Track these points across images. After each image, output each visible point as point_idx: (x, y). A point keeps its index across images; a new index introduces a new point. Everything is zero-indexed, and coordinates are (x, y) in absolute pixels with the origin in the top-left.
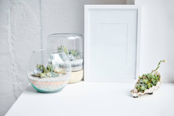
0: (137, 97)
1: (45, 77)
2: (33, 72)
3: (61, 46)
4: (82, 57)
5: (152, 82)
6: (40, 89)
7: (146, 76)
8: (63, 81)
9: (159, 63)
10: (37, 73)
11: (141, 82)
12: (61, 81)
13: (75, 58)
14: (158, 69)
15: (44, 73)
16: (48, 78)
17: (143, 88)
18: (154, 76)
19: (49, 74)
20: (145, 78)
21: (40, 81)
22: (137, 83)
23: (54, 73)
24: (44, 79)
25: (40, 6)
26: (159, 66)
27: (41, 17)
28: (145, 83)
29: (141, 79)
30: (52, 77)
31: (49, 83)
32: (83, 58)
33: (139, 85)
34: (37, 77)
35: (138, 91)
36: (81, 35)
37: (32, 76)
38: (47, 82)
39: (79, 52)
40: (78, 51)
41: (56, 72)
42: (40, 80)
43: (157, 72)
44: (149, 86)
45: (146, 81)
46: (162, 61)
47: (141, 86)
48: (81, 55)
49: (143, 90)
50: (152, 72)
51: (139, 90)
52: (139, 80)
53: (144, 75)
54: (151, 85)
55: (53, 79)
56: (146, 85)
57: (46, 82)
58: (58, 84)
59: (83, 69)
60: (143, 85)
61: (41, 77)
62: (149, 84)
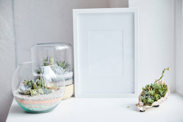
0: (144, 111)
1: (36, 94)
2: (21, 89)
3: (47, 57)
4: (71, 69)
5: (159, 93)
6: (31, 109)
7: (151, 87)
8: (57, 98)
9: (163, 72)
10: (26, 90)
11: (147, 94)
12: (55, 98)
13: (64, 70)
14: (162, 78)
15: (35, 90)
16: (40, 95)
17: (150, 100)
18: (160, 86)
19: (41, 90)
20: (150, 89)
21: (32, 100)
22: (142, 95)
23: (46, 89)
24: (34, 96)
25: (13, 14)
26: (163, 74)
27: (14, 26)
28: (151, 95)
29: (145, 90)
30: (44, 94)
31: (42, 101)
32: (73, 71)
33: (145, 97)
34: (25, 95)
35: (144, 105)
36: (70, 44)
37: (19, 94)
38: (40, 100)
39: (68, 64)
40: (66, 63)
41: (48, 88)
42: (31, 98)
43: (161, 81)
44: (156, 98)
45: (152, 92)
46: (166, 69)
47: (147, 99)
48: (71, 66)
49: (150, 102)
50: (156, 82)
51: (145, 103)
52: (143, 92)
53: (148, 86)
54: (159, 97)
55: (45, 96)
56: (153, 97)
57: (38, 100)
58: (52, 102)
59: (73, 83)
60: (150, 97)
61: (31, 94)
62: (157, 96)
